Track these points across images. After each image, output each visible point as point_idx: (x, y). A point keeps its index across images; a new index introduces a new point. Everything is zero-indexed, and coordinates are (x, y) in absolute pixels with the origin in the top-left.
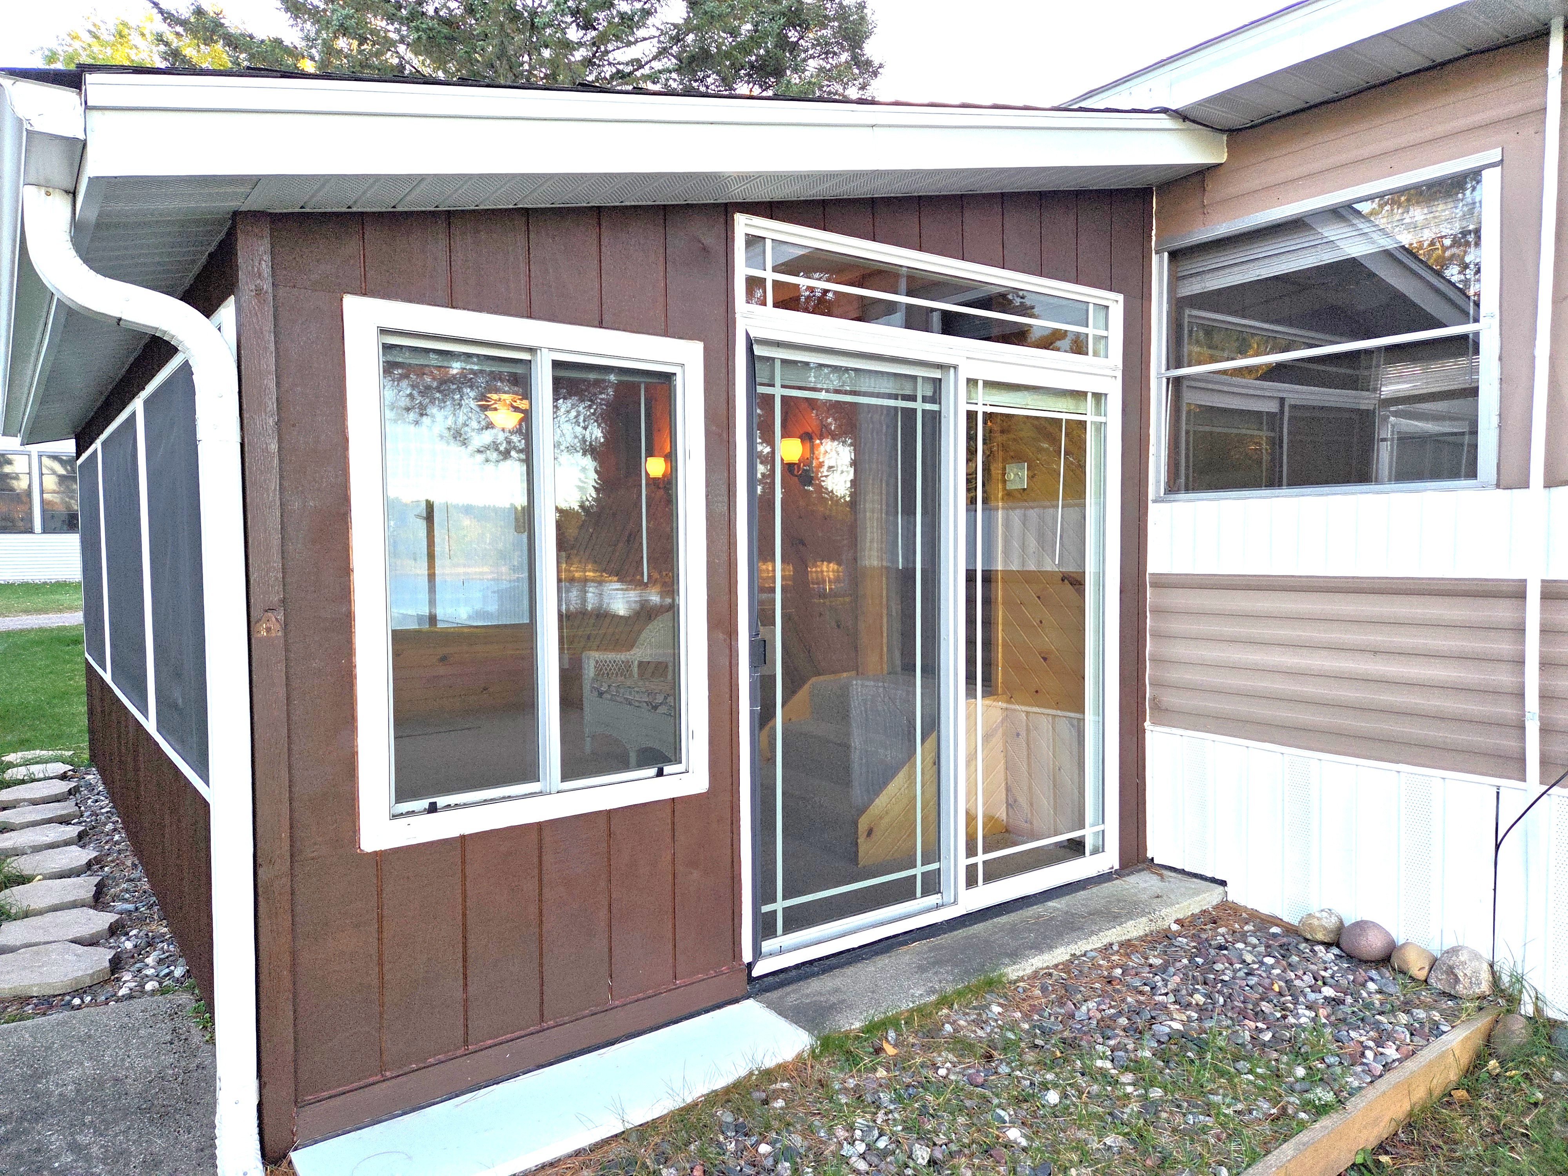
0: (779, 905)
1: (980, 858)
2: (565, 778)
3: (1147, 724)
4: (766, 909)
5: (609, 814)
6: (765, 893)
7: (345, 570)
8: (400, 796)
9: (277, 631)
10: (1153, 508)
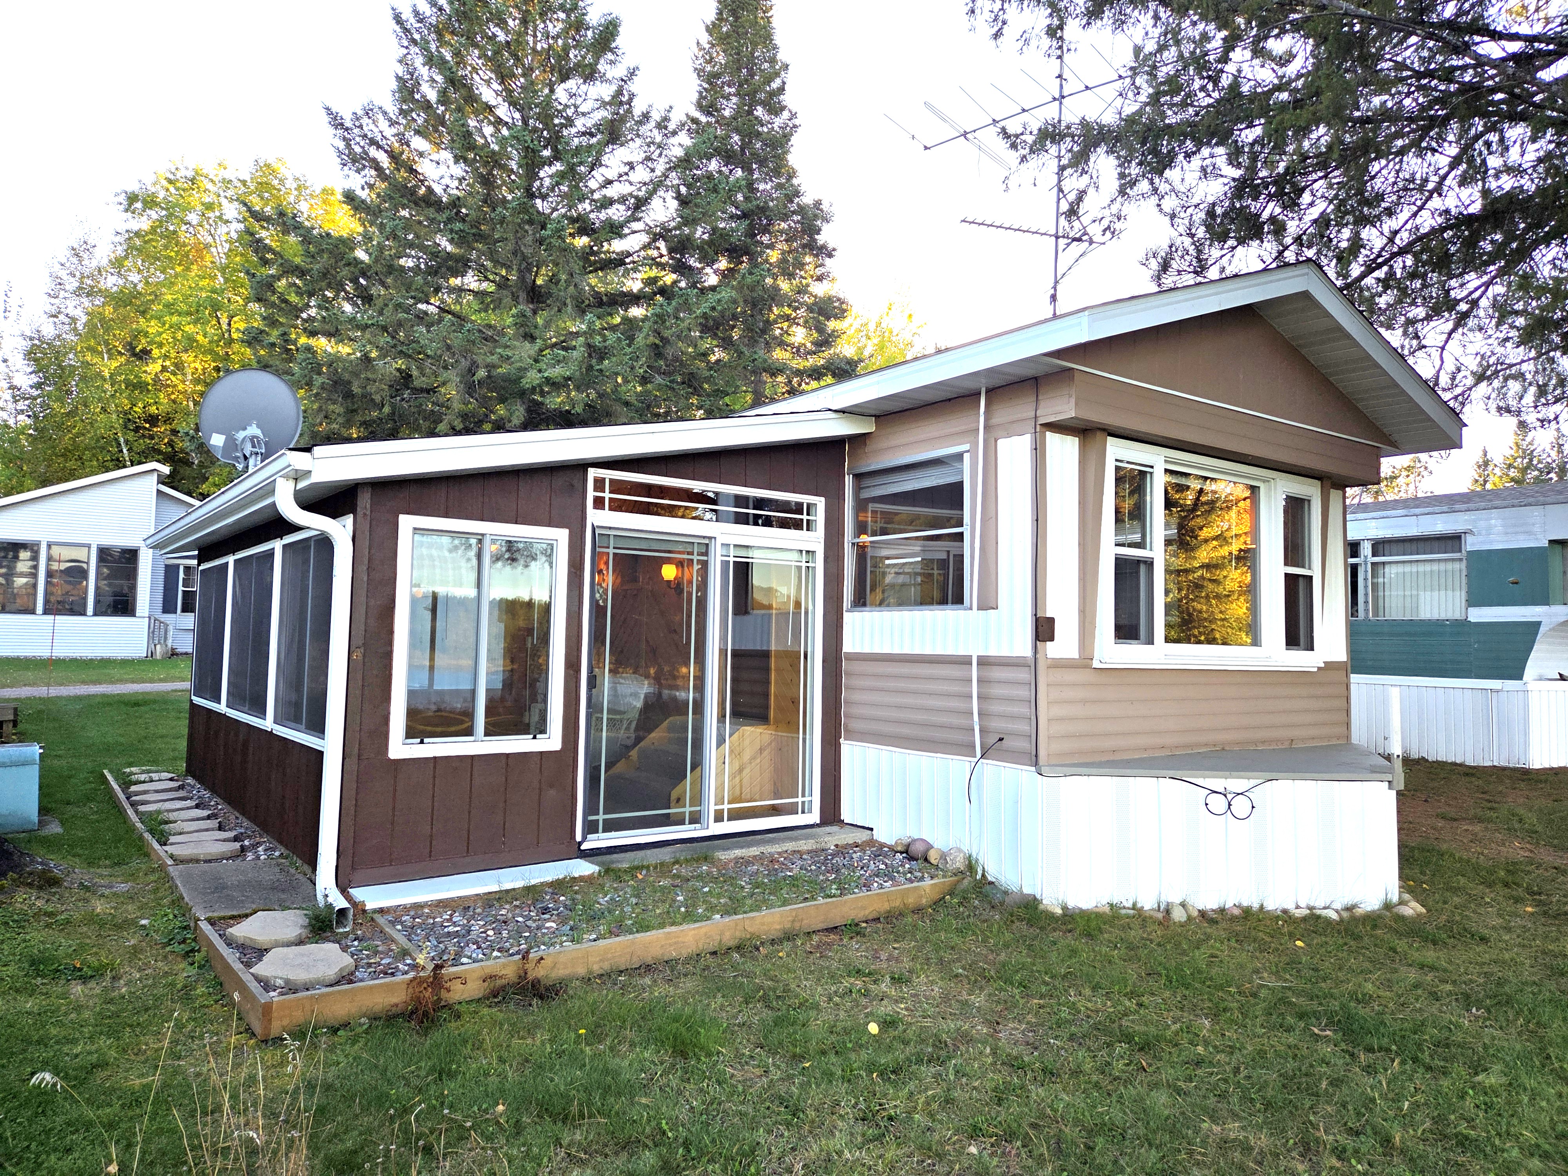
0: (601, 817)
1: (726, 807)
2: (486, 735)
3: (842, 740)
4: (591, 818)
5: (507, 755)
6: (591, 807)
7: (391, 632)
8: (407, 738)
9: (360, 658)
10: (846, 615)
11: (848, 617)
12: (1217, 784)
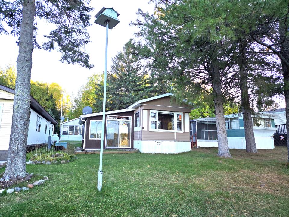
0: (108, 146)
1: (120, 146)
2: (97, 138)
3: (134, 140)
8: (90, 138)
11: (134, 128)
12: (158, 142)
